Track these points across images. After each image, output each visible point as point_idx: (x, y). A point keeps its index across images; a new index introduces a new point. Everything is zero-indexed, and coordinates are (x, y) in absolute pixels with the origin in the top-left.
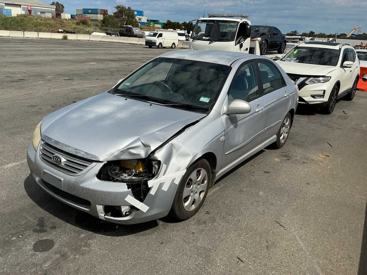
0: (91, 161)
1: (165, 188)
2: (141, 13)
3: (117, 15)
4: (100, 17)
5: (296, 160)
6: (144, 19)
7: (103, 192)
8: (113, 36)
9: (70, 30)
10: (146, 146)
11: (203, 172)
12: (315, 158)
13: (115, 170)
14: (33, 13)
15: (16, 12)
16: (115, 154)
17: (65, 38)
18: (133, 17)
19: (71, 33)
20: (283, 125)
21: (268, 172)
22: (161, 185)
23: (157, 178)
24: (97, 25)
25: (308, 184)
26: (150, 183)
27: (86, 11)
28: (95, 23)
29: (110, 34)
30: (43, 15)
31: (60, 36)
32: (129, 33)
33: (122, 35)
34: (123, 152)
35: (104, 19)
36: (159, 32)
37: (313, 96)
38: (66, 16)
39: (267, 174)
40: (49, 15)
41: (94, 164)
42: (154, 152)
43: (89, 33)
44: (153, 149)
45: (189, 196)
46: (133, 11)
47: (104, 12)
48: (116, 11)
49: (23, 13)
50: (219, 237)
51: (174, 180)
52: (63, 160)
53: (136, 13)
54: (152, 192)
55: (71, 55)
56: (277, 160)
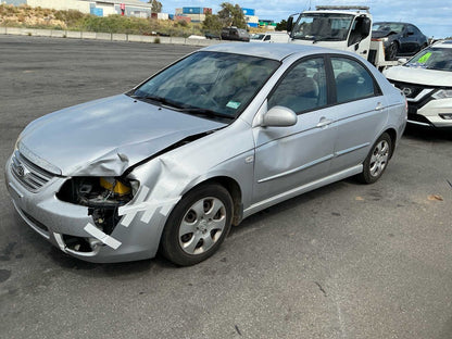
0: (53, 175)
1: (146, 219)
2: (251, 12)
3: (223, 14)
4: (202, 17)
5: (389, 201)
6: (254, 19)
7: (58, 216)
8: (214, 40)
9: (165, 32)
10: (123, 159)
11: (217, 204)
12: (419, 200)
13: (84, 190)
14: (126, 13)
15: (108, 11)
16: (83, 168)
17: (157, 42)
18: (241, 16)
19: (165, 36)
20: (374, 150)
21: (337, 215)
22: (139, 215)
23: (132, 204)
24: (197, 27)
25: (392, 235)
26: (122, 210)
27: (186, 10)
28: (195, 24)
29: (211, 38)
30: (137, 15)
31: (151, 39)
32: (232, 36)
33: (225, 38)
34: (94, 165)
35: (207, 20)
36: (266, 34)
37: (442, 116)
38: (163, 16)
39: (336, 217)
40: (144, 16)
41: (55, 178)
42: (132, 169)
43: (186, 36)
44: (131, 164)
45: (192, 234)
46: (242, 10)
47: (208, 12)
48: (221, 9)
49: (116, 12)
50: (224, 294)
51: (159, 209)
52: (27, 171)
53: (245, 12)
54: (125, 223)
55: (153, 60)
56: (359, 198)
